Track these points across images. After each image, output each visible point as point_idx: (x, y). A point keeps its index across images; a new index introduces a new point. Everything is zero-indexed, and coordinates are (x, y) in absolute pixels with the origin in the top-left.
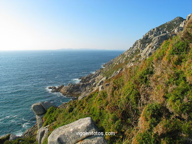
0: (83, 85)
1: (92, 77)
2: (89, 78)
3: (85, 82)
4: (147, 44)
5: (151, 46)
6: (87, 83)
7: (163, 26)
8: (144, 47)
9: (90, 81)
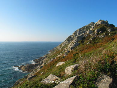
0: (36, 64)
1: (42, 59)
2: (40, 60)
3: (37, 63)
4: (71, 41)
5: (73, 43)
6: (38, 63)
7: (83, 28)
8: (69, 43)
9: (40, 62)
